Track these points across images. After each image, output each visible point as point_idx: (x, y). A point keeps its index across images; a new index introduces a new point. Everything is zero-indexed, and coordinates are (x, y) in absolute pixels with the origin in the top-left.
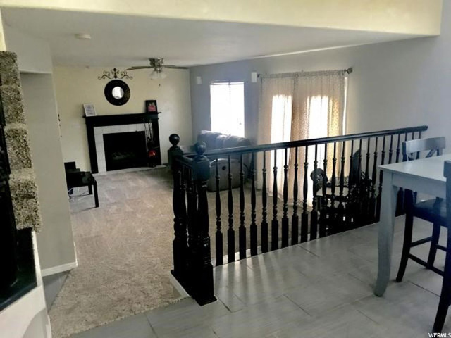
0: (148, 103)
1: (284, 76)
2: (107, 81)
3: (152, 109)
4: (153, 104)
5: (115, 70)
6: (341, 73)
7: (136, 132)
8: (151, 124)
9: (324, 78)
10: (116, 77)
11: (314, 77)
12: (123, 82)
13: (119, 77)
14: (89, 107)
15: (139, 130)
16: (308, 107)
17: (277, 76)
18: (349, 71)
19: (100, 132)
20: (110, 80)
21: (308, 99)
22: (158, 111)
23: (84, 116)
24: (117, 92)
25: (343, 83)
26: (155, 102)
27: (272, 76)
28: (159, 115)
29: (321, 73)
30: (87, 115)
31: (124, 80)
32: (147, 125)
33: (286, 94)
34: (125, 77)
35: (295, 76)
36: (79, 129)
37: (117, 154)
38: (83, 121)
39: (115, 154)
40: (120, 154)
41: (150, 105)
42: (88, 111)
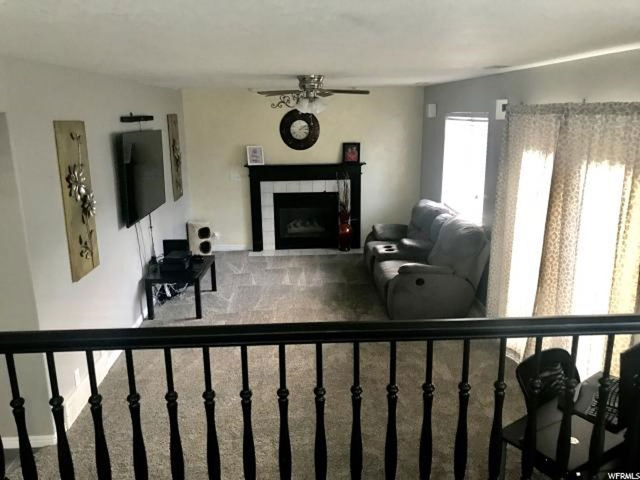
0: (346, 146)
2: (285, 110)
3: (352, 157)
4: (355, 148)
7: (325, 193)
8: (348, 182)
11: (598, 116)
14: (255, 151)
15: (329, 189)
16: (581, 185)
19: (269, 189)
20: (290, 109)
21: (584, 167)
22: (361, 161)
23: (246, 166)
24: (299, 129)
26: (358, 145)
28: (362, 167)
30: (249, 164)
32: (342, 182)
36: (240, 183)
37: (295, 225)
38: (246, 171)
39: (292, 224)
40: (298, 224)
41: (350, 150)
42: (253, 156)
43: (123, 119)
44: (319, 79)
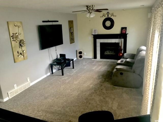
0: (122, 28)
2: (104, 18)
3: (124, 32)
4: (125, 29)
5: (108, 13)
7: (115, 43)
8: (123, 39)
10: (108, 16)
12: (111, 19)
13: (110, 16)
14: (95, 30)
19: (99, 41)
20: (106, 18)
22: (127, 33)
23: (92, 34)
24: (108, 24)
26: (126, 28)
28: (127, 35)
30: (93, 34)
31: (112, 17)
32: (120, 40)
34: (113, 16)
36: (91, 39)
37: (107, 52)
38: (93, 36)
39: (106, 52)
40: (108, 52)
41: (123, 30)
42: (94, 32)
43: (43, 22)
44: (92, 6)
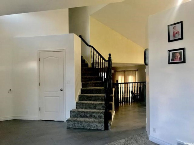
1: (121, 71)
6: (135, 71)
9: (132, 72)
17: (120, 71)
18: (137, 70)
25: (136, 73)
27: (118, 71)
29: (131, 71)
33: (122, 75)
35: (124, 71)
